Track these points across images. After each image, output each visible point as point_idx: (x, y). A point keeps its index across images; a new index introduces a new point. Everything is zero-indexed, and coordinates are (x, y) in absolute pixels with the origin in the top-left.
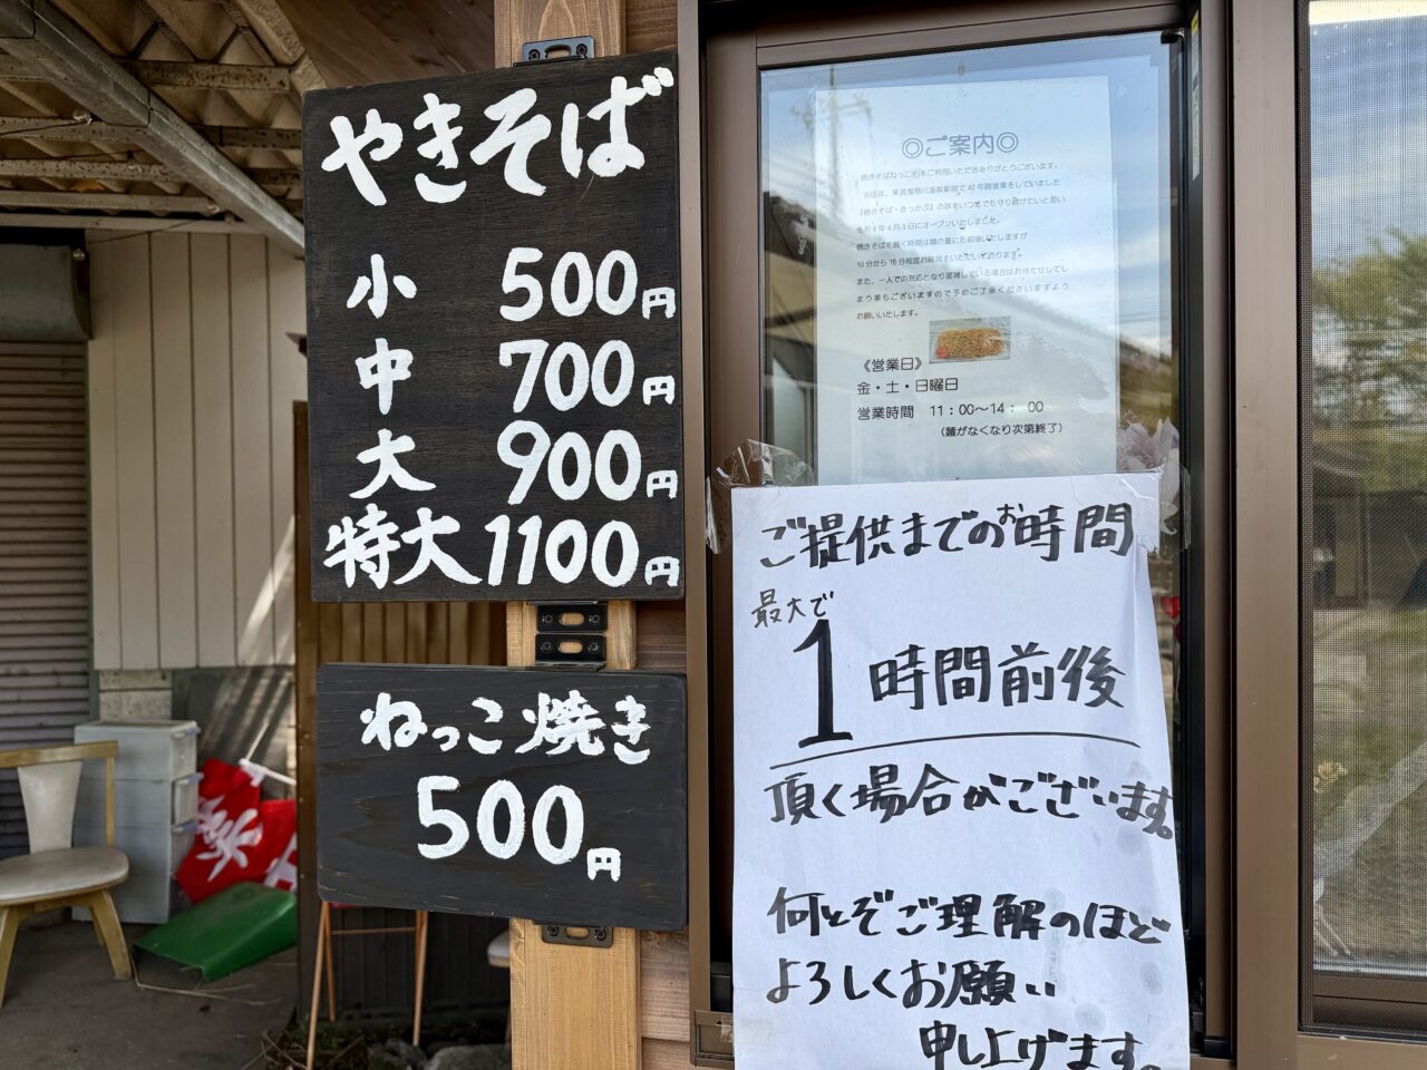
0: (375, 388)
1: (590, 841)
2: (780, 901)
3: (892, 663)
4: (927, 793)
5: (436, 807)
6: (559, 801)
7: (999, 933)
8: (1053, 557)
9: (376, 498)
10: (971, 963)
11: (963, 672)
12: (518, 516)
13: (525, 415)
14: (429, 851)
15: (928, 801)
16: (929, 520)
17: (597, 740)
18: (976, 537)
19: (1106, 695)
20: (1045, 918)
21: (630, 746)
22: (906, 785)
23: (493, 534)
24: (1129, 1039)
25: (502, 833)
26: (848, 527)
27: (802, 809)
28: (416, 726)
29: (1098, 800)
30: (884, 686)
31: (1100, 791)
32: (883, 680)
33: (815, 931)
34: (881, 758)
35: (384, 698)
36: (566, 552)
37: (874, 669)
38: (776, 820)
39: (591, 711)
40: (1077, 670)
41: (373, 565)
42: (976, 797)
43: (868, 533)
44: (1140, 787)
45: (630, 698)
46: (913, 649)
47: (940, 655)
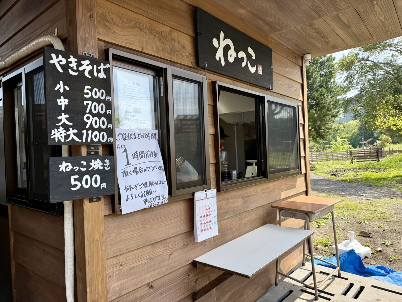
0: (61, 105)
1: (101, 183)
2: (126, 187)
3: (134, 154)
4: (140, 170)
5: (74, 181)
6: (96, 177)
7: (150, 186)
8: (149, 140)
9: (62, 125)
10: (147, 190)
11: (142, 155)
12: (88, 130)
13: (88, 113)
14: (73, 189)
15: (140, 171)
16: (136, 134)
17: (102, 166)
18: (141, 137)
19: (156, 156)
20: (154, 183)
21: (107, 167)
22: (138, 170)
23: (83, 133)
24: (163, 195)
25: (87, 184)
26: (127, 135)
27: (127, 175)
28: (70, 167)
29: (157, 169)
30: (134, 157)
31: (156, 168)
32: (134, 156)
33: (131, 190)
34: (135, 166)
35: (64, 163)
36: (96, 136)
37: (133, 154)
38: (123, 177)
39: (101, 162)
40: (153, 153)
41: (61, 138)
42: (145, 170)
43: (130, 136)
44: (161, 166)
45: (107, 160)
46: (137, 152)
47: (139, 152)
